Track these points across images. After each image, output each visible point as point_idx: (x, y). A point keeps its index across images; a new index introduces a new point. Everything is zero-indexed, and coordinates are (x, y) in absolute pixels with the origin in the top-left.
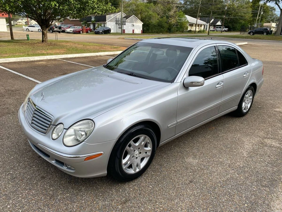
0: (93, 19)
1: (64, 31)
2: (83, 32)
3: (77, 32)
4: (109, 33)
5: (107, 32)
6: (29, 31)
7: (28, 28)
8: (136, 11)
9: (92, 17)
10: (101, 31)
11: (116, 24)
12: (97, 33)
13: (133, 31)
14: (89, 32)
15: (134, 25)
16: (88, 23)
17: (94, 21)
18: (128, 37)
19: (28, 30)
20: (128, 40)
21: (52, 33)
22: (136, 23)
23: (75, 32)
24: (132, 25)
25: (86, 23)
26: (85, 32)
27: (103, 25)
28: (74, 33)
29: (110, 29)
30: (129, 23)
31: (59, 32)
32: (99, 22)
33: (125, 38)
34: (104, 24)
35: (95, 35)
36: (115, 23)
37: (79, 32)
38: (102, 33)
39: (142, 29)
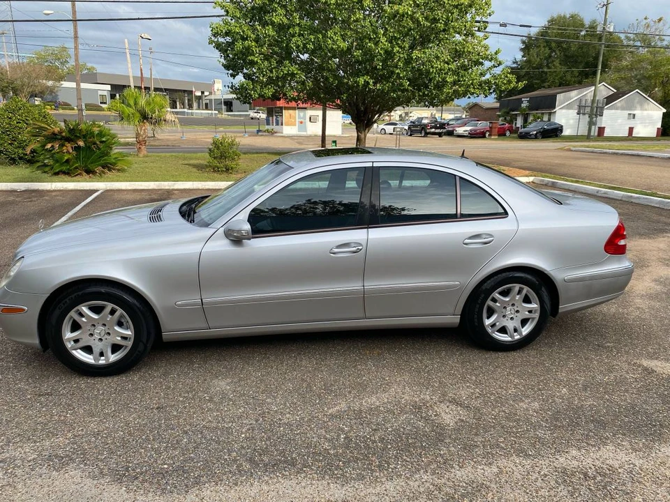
0: (524, 105)
1: (450, 134)
2: (490, 135)
3: (477, 134)
4: (557, 136)
5: (553, 133)
6: (385, 133)
7: (384, 127)
8: (649, 78)
9: (523, 99)
10: (535, 132)
11: (578, 114)
12: (525, 136)
13: (631, 130)
14: (508, 133)
15: (634, 115)
16: (514, 113)
17: (525, 110)
18: (582, 146)
19: (383, 131)
20: (579, 153)
21: (424, 137)
22: (642, 109)
23: (474, 135)
24: (630, 114)
25: (508, 113)
26: (495, 135)
27: (546, 118)
28: (471, 138)
29: (562, 126)
30: (619, 111)
31: (440, 135)
32: (537, 110)
33: (574, 149)
34: (550, 114)
35: (519, 142)
36: (576, 111)
37: (481, 135)
38: (536, 137)
39: (659, 125)
